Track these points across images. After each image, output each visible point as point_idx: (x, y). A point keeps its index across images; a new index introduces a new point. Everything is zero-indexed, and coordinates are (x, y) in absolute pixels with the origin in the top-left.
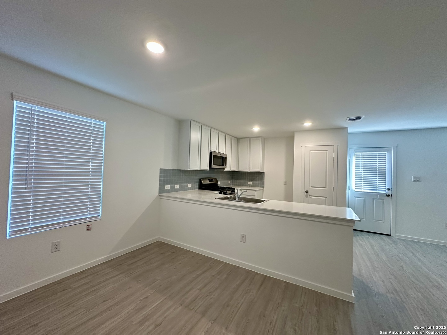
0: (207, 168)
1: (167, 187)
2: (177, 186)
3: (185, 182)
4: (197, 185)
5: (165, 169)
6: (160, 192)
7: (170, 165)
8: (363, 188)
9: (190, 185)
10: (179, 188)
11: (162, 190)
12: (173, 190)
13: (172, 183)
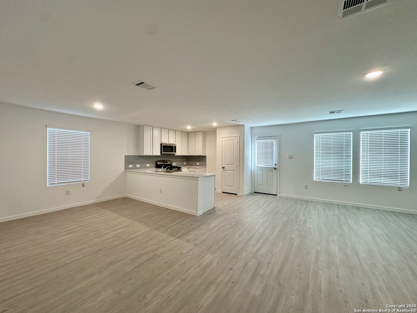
0: (159, 154)
1: (131, 166)
2: (138, 166)
3: (144, 163)
4: (154, 165)
5: (128, 156)
6: (125, 169)
7: (132, 153)
8: (261, 164)
9: (148, 165)
10: (139, 166)
11: (126, 167)
12: (135, 168)
13: (134, 164)
